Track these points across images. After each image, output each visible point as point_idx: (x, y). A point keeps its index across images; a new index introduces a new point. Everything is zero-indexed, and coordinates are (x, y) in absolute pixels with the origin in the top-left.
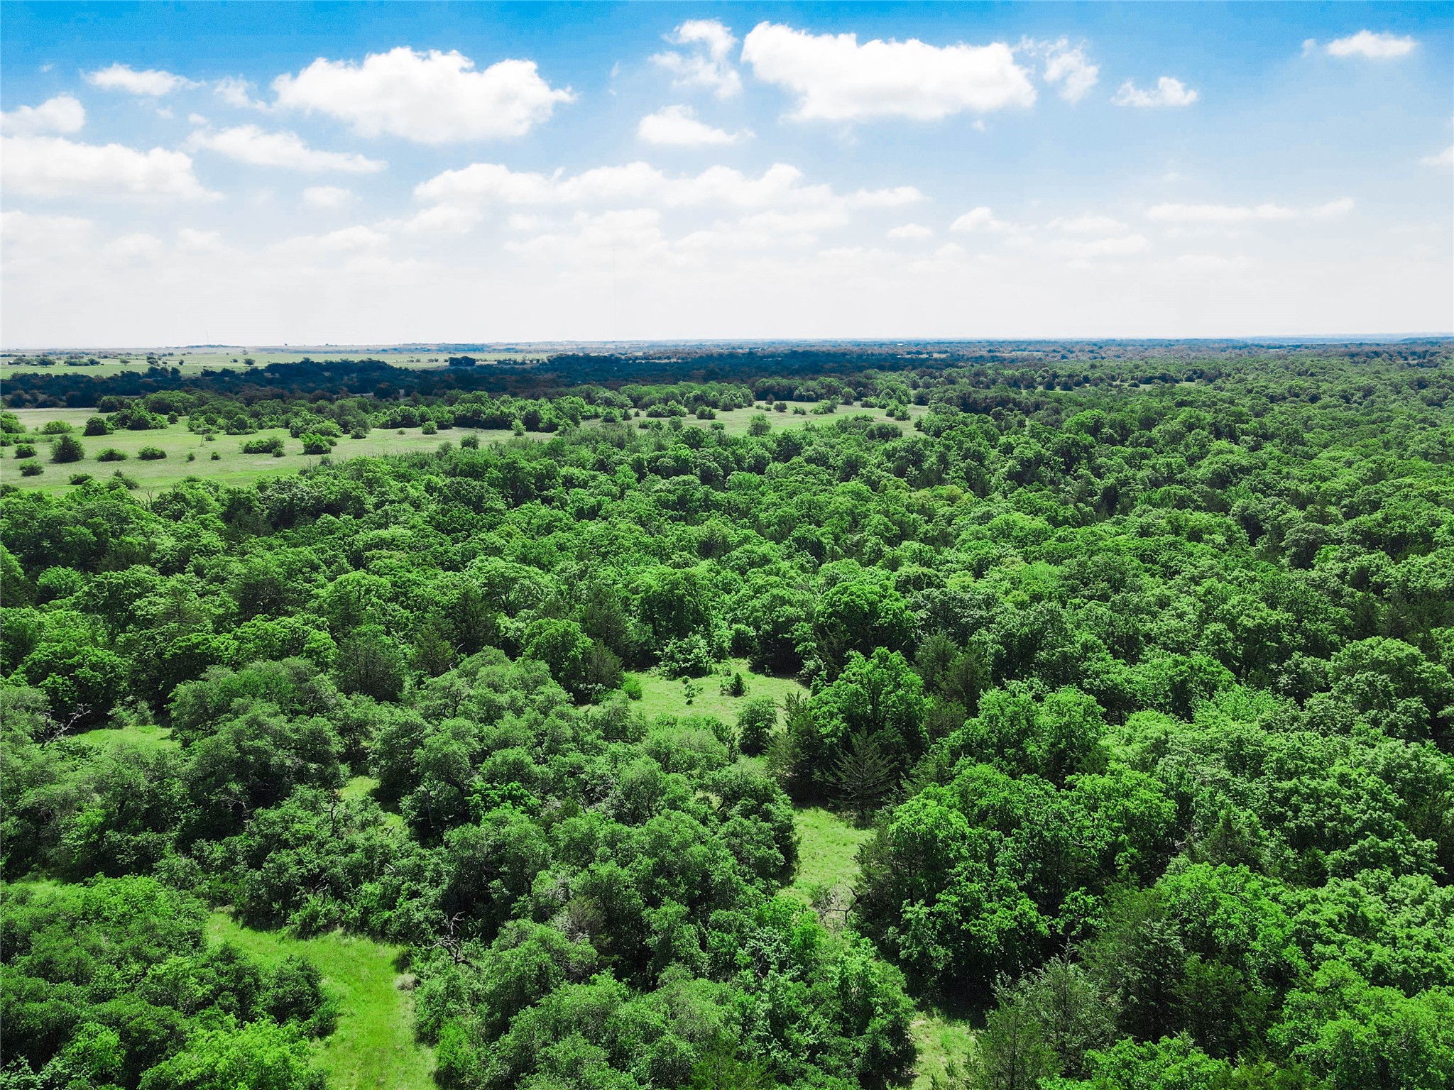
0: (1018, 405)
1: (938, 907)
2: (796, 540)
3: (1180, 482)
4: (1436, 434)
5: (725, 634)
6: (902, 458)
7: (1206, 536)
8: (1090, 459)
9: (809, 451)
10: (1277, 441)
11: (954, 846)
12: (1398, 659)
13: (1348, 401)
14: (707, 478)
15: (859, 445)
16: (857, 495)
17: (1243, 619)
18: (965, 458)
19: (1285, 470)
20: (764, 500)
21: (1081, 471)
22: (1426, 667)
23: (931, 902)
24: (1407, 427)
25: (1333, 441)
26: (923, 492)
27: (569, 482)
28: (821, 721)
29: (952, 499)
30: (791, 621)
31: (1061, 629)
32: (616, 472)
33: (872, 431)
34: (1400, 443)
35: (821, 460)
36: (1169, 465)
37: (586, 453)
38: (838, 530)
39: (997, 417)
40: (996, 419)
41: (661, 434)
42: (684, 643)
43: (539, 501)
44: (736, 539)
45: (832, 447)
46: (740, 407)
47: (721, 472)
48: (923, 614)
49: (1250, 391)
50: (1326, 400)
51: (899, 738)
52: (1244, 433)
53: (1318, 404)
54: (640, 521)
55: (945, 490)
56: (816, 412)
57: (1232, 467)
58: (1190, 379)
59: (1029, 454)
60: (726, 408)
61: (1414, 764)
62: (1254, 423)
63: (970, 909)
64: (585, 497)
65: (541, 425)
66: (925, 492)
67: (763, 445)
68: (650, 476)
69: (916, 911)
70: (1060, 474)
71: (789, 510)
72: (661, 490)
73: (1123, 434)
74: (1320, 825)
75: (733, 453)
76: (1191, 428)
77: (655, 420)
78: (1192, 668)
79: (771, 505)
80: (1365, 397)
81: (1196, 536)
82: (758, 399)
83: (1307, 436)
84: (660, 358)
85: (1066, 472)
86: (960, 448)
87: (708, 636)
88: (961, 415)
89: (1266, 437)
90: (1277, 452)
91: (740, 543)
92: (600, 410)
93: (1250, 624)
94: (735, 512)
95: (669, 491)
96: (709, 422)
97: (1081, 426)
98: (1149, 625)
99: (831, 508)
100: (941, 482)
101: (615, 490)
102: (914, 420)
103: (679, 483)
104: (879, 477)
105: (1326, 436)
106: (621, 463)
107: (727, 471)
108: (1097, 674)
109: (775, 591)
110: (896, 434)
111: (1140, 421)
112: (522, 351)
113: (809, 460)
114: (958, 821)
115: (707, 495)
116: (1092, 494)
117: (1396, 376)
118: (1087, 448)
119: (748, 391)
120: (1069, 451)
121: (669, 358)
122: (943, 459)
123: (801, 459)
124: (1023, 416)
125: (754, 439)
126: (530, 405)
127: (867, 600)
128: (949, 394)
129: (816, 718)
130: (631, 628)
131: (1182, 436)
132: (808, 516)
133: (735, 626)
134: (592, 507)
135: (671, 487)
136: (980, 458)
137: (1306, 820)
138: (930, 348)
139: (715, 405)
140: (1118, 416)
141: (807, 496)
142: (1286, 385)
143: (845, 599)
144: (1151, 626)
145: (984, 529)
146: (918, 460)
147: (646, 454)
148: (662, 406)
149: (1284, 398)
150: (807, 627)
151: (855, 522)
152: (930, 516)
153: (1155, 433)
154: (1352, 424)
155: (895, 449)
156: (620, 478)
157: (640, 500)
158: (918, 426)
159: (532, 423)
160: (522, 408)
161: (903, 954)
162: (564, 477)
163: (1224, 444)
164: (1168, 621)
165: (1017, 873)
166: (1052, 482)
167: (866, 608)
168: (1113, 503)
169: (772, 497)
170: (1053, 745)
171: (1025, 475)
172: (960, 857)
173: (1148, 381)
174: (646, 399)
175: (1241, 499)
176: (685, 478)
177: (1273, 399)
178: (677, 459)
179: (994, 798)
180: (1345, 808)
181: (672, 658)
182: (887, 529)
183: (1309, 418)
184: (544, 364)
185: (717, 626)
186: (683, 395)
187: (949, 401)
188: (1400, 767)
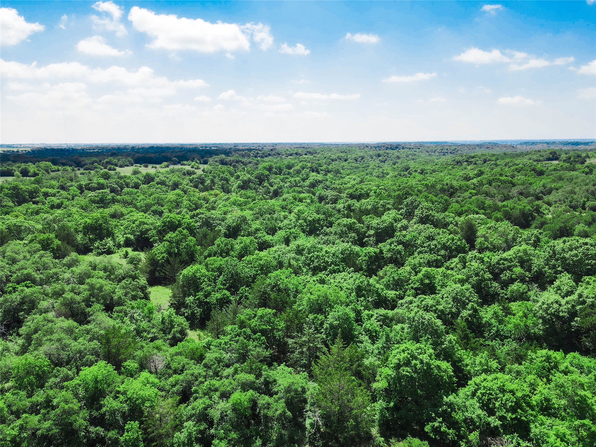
0: (243, 163)
1: (197, 297)
2: (153, 211)
3: (299, 187)
4: (381, 170)
5: (121, 239)
6: (196, 181)
7: (304, 201)
8: (268, 180)
9: (157, 180)
10: (332, 173)
11: (202, 278)
12: (350, 223)
13: (356, 161)
14: (113, 190)
15: (179, 177)
16: (179, 195)
17: (309, 218)
18: (221, 180)
19: (333, 182)
20: (139, 199)
21: (265, 184)
22: (358, 225)
23: (195, 296)
24: (374, 169)
25: (351, 173)
26: (204, 193)
27: (46, 195)
28: (158, 255)
29: (216, 195)
30: (147, 230)
31: (247, 223)
32: (69, 190)
33: (184, 172)
34: (371, 174)
35: (163, 183)
36: (295, 181)
37: (54, 182)
38: (170, 208)
39: (234, 166)
40: (234, 167)
41: (90, 176)
42: (103, 242)
43: (31, 203)
44: (127, 212)
45: (168, 178)
46: (128, 166)
47: (119, 189)
48: (199, 224)
49: (325, 158)
50: (349, 160)
51: (187, 258)
52: (322, 170)
53: (347, 162)
54: (82, 208)
55: (213, 192)
56: (161, 167)
57: (316, 181)
58: (306, 154)
59: (245, 178)
60: (121, 166)
61: (350, 249)
62: (324, 167)
63: (207, 295)
64: (56, 200)
65: (30, 174)
66: (206, 193)
67: (138, 178)
68: (86, 191)
69: (190, 299)
70: (257, 186)
71: (149, 201)
72: (92, 196)
73: (280, 171)
74: (319, 265)
75: (124, 181)
76: (303, 168)
77: (87, 171)
78: (290, 232)
79: (141, 199)
80: (362, 159)
81: (301, 200)
82: (135, 163)
83: (342, 171)
84: (90, 150)
85: (260, 185)
86: (219, 177)
87: (114, 239)
88: (220, 166)
89: (329, 172)
90: (331, 176)
91: (128, 213)
92: (60, 168)
93: (311, 219)
94: (126, 203)
95: (95, 196)
96: (114, 172)
97: (265, 168)
98: (280, 224)
99: (167, 199)
100: (212, 189)
101: (70, 197)
102: (202, 169)
103: (100, 193)
104: (187, 189)
105: (349, 171)
106: (72, 186)
107: (122, 188)
108: (260, 238)
109: (141, 220)
110: (194, 173)
111: (286, 167)
112: (17, 147)
113: (158, 183)
114: (204, 271)
115: (113, 197)
116: (269, 193)
117: (371, 153)
118: (267, 176)
119: (130, 159)
120: (260, 178)
121: (94, 149)
122: (212, 181)
123: (154, 183)
124: (244, 166)
125: (134, 176)
126: (23, 166)
127: (177, 220)
128: (216, 159)
129: (156, 254)
130: (79, 239)
131: (301, 172)
132: (158, 203)
133: (125, 236)
134: (58, 204)
135: (96, 195)
136: (227, 180)
137: (316, 264)
138: (210, 146)
139: (116, 165)
140: (278, 165)
141: (156, 195)
142: (337, 155)
143: (168, 219)
144: (281, 225)
145: (227, 203)
146: (203, 182)
147: (83, 183)
148: (91, 166)
149: (336, 160)
150: (154, 232)
151: (178, 205)
152: (207, 200)
153: (291, 171)
154: (357, 168)
155: (193, 178)
156: (71, 192)
157: (82, 200)
158: (203, 171)
159: (25, 173)
160: (19, 167)
161: (186, 314)
162: (43, 192)
163: (314, 174)
164: (286, 222)
165: (224, 285)
166: (255, 189)
167: (177, 223)
168: (276, 194)
169: (142, 197)
170: (240, 253)
171: (244, 186)
172: (204, 281)
173: (291, 155)
174: (83, 163)
175: (320, 191)
176: (103, 191)
177: (333, 160)
178: (99, 184)
179: (217, 265)
180: (326, 259)
181: (98, 248)
182: (190, 206)
183: (344, 166)
184: (29, 152)
185: (117, 236)
186: (100, 161)
187: (216, 161)
188: (345, 250)
